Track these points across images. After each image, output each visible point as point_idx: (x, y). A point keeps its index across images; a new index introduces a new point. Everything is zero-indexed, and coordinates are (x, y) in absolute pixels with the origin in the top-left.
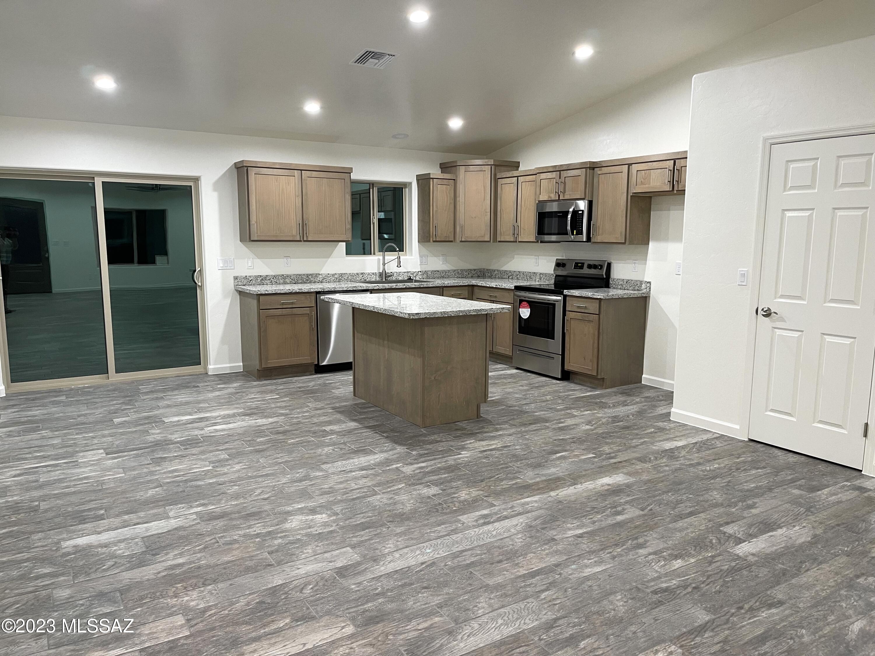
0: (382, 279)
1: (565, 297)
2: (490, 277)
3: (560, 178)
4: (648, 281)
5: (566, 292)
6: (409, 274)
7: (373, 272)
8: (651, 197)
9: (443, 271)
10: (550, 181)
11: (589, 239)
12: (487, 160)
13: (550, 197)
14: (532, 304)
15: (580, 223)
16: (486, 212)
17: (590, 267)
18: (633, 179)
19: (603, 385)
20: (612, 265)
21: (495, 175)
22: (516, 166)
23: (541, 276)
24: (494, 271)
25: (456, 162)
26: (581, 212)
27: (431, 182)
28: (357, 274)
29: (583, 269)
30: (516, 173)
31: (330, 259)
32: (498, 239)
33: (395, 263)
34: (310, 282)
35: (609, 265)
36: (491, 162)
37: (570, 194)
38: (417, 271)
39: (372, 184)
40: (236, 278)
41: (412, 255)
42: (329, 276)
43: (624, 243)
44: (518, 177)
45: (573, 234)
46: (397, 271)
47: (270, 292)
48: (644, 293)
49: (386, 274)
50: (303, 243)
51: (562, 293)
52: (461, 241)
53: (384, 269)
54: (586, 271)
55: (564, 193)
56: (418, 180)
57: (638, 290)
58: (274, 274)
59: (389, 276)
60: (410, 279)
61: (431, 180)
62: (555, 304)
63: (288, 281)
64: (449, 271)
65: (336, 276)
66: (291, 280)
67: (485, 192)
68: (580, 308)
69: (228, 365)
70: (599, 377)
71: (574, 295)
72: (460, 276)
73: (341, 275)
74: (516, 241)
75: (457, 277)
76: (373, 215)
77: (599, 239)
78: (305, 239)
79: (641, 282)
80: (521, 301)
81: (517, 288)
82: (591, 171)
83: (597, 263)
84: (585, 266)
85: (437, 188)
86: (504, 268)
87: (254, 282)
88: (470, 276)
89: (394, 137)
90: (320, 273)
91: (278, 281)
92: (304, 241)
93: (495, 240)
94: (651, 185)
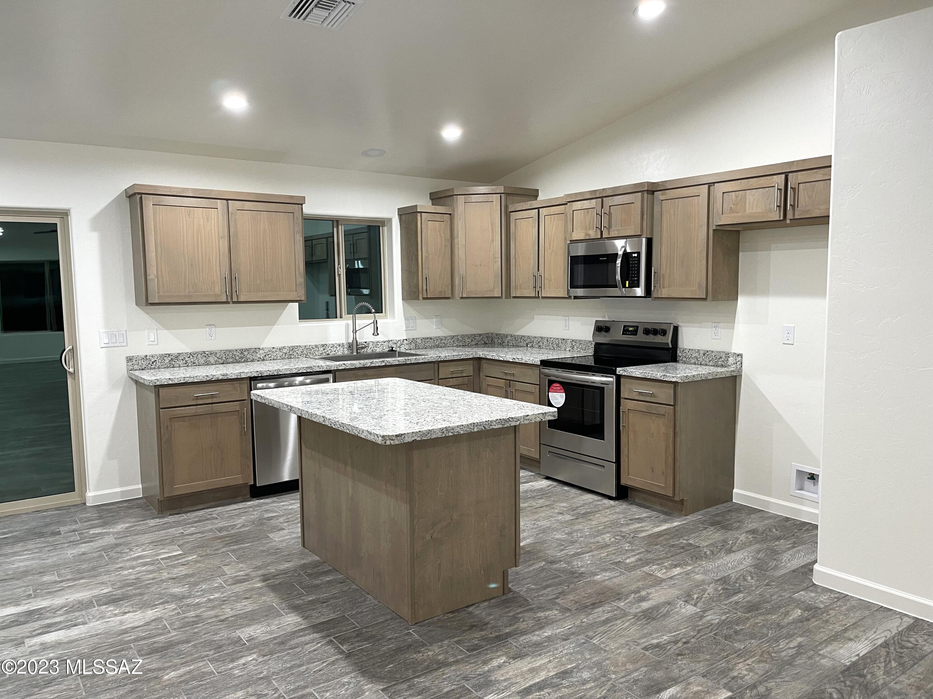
0: (352, 353)
1: (619, 378)
2: (502, 345)
3: (602, 207)
4: (738, 352)
5: (620, 371)
6: (391, 344)
7: (338, 342)
8: (739, 231)
9: (437, 338)
10: (588, 212)
11: (648, 292)
12: (494, 187)
13: (587, 234)
14: (568, 387)
15: (635, 270)
16: (495, 258)
17: (647, 332)
18: (717, 206)
19: (682, 511)
20: (680, 329)
21: (506, 207)
22: (534, 195)
23: (574, 343)
24: (507, 336)
25: (452, 190)
26: (636, 255)
27: (419, 218)
28: (316, 346)
29: (636, 335)
30: (535, 204)
31: (275, 326)
32: (513, 295)
33: (371, 329)
34: (246, 361)
35: (676, 329)
36: (501, 189)
37: (618, 230)
38: (402, 339)
39: (335, 221)
40: (129, 359)
41: (393, 316)
42: (274, 350)
43: (705, 299)
44: (538, 208)
45: (624, 286)
46: (374, 340)
47: (176, 382)
48: (733, 371)
49: (357, 345)
50: (231, 305)
51: (614, 372)
52: (462, 298)
53: (355, 339)
54: (641, 338)
55: (609, 228)
56: (400, 215)
57: (722, 366)
58: (189, 351)
59: (362, 348)
60: (392, 350)
61: (419, 214)
62: (603, 388)
63: (212, 359)
64: (446, 337)
65: (285, 351)
66: (216, 359)
67: (492, 231)
68: (643, 395)
69: (118, 490)
70: (677, 499)
71: (633, 375)
72: (461, 344)
73: (292, 348)
74: (539, 297)
75: (458, 346)
76: (339, 264)
77: (664, 293)
78: (235, 299)
79: (727, 355)
80: (551, 382)
81: (545, 363)
82: (650, 196)
83: (657, 327)
84: (640, 331)
85: (427, 225)
86: (521, 333)
87: (158, 364)
88: (473, 343)
89: (365, 154)
90: (261, 347)
91: (196, 362)
92: (234, 303)
93: (508, 296)
94: (747, 212)
